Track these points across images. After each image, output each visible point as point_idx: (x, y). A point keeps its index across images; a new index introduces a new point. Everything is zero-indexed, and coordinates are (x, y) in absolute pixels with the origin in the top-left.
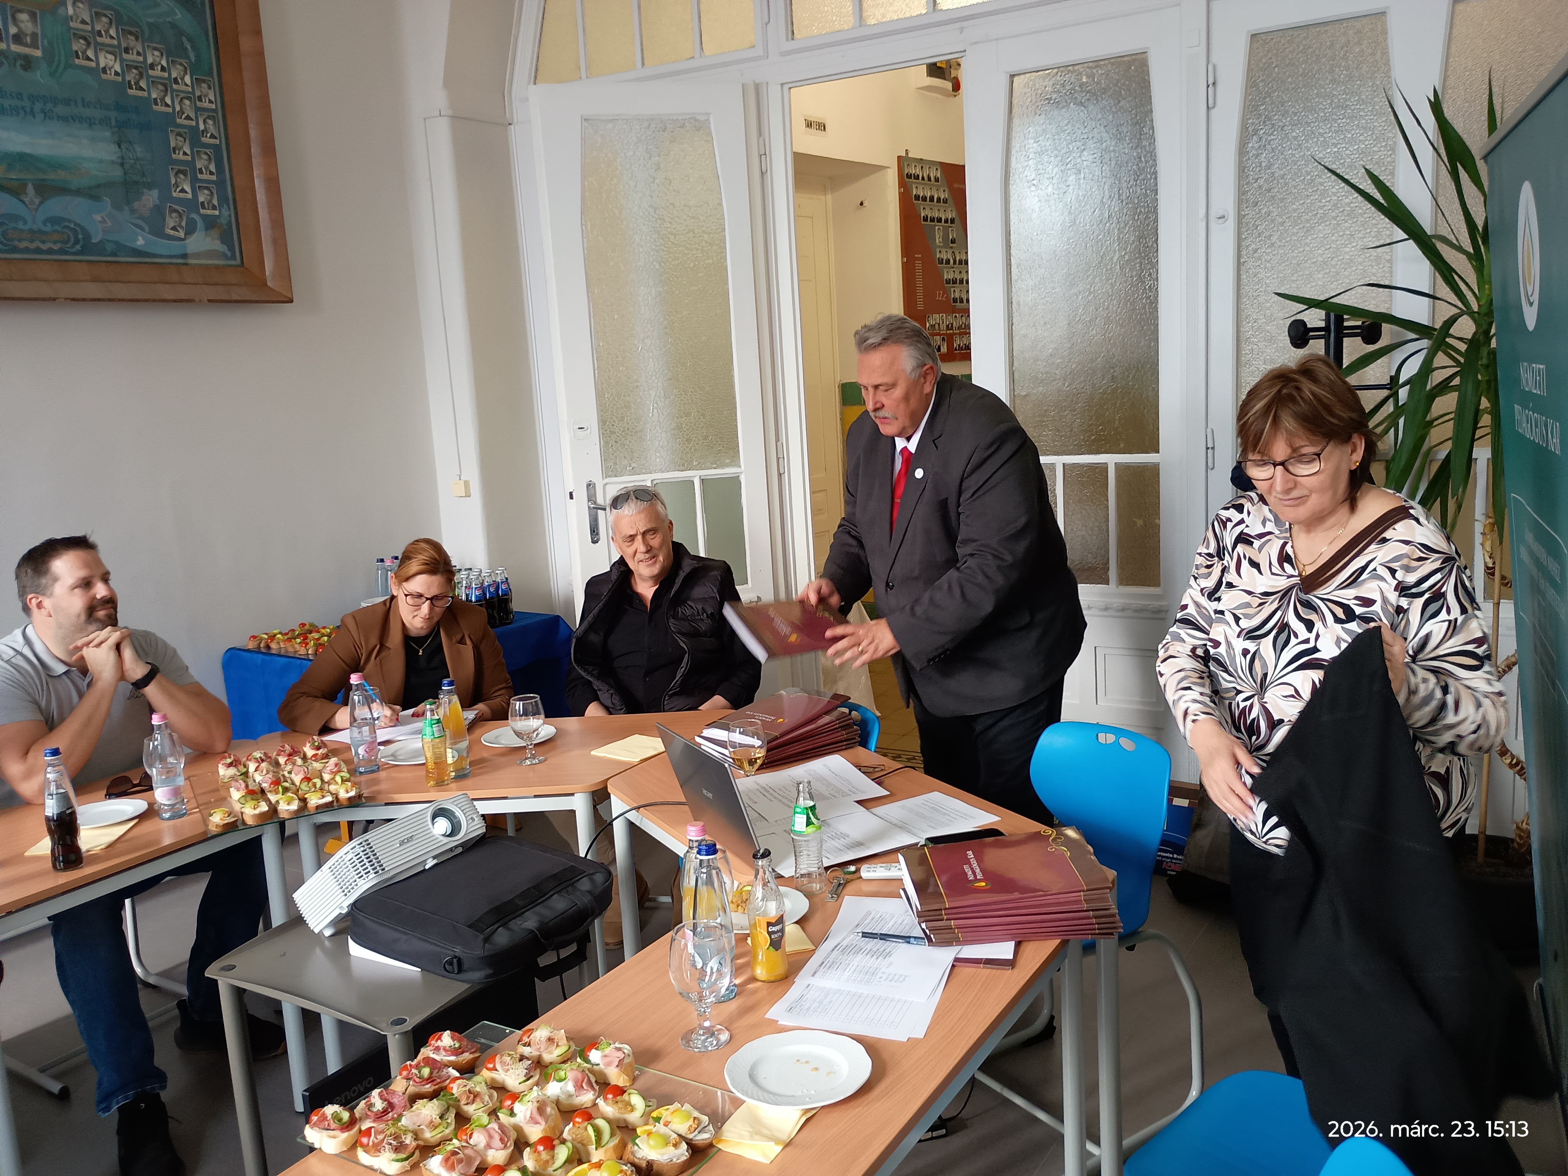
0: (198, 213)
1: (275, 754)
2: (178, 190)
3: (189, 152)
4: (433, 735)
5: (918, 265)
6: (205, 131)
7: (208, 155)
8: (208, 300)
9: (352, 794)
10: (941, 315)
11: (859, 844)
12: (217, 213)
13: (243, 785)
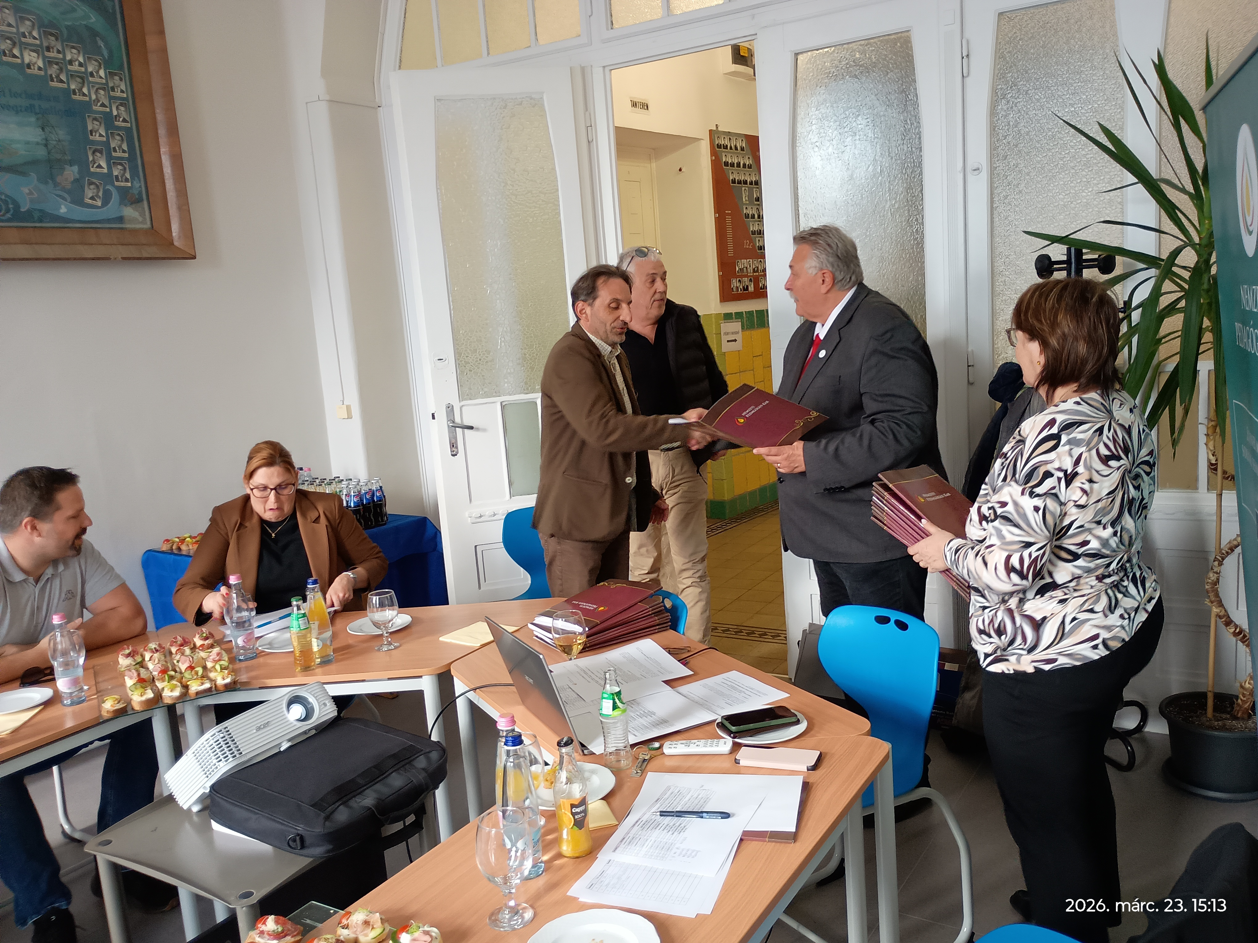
0: (113, 185)
1: (169, 644)
2: (95, 166)
3: (104, 134)
4: (299, 627)
5: (729, 219)
6: (118, 116)
7: (122, 137)
8: (121, 258)
9: (228, 680)
10: (748, 260)
11: (664, 722)
12: (129, 184)
13: (135, 674)
